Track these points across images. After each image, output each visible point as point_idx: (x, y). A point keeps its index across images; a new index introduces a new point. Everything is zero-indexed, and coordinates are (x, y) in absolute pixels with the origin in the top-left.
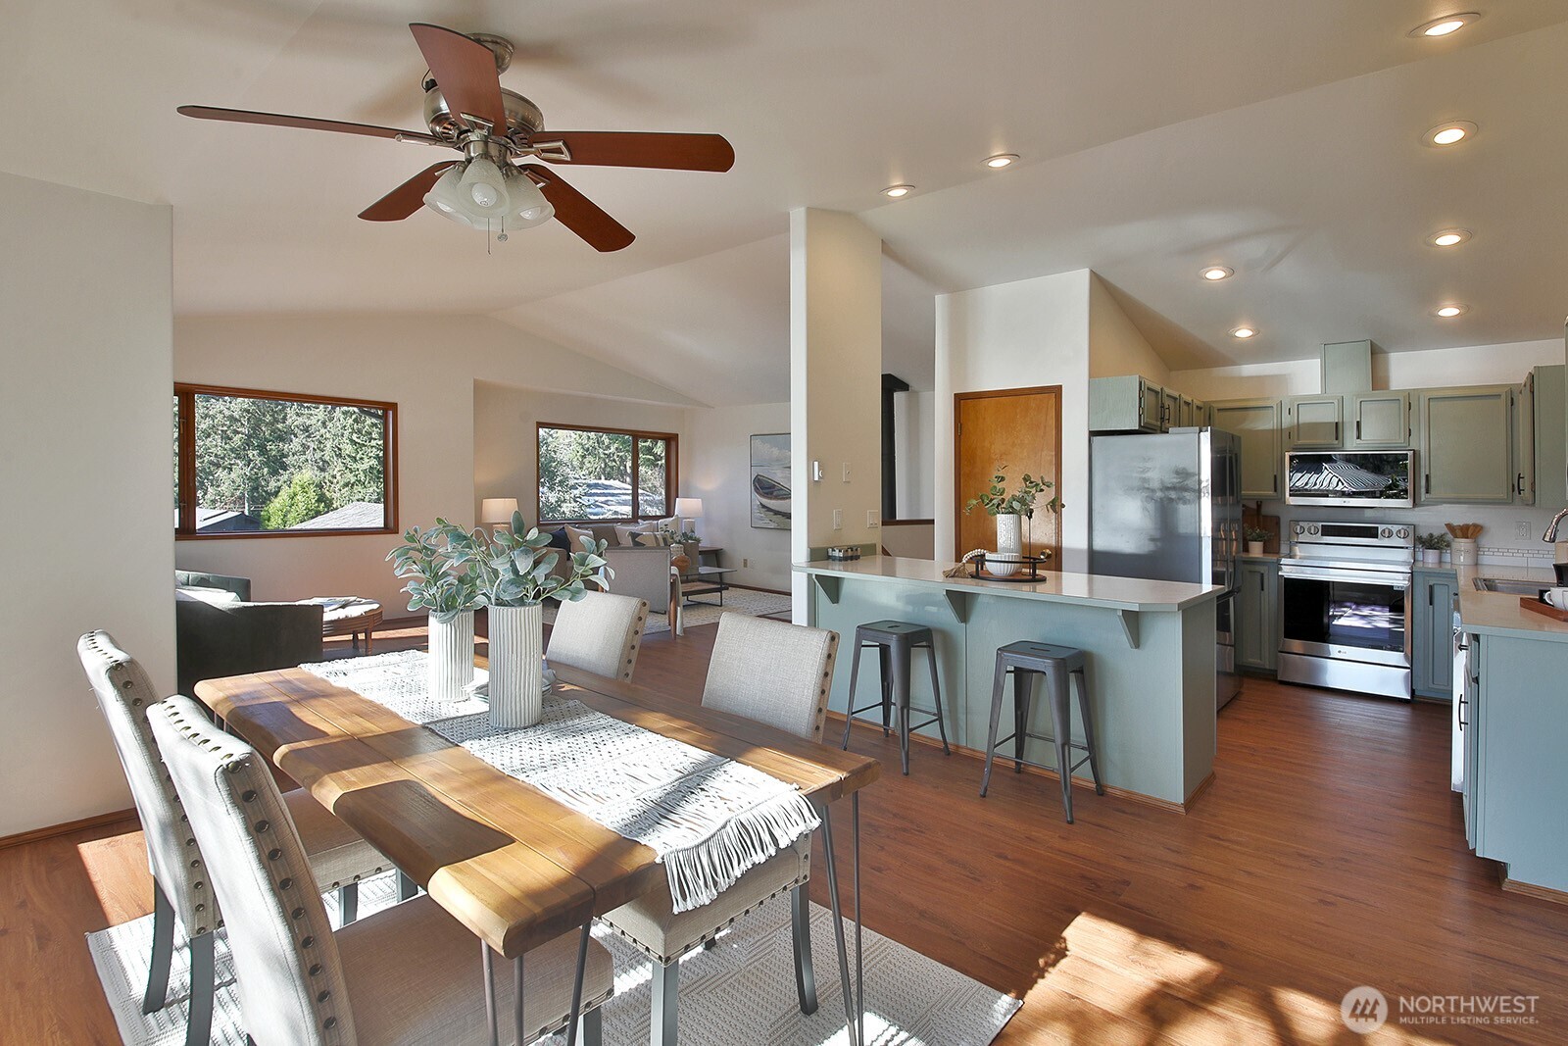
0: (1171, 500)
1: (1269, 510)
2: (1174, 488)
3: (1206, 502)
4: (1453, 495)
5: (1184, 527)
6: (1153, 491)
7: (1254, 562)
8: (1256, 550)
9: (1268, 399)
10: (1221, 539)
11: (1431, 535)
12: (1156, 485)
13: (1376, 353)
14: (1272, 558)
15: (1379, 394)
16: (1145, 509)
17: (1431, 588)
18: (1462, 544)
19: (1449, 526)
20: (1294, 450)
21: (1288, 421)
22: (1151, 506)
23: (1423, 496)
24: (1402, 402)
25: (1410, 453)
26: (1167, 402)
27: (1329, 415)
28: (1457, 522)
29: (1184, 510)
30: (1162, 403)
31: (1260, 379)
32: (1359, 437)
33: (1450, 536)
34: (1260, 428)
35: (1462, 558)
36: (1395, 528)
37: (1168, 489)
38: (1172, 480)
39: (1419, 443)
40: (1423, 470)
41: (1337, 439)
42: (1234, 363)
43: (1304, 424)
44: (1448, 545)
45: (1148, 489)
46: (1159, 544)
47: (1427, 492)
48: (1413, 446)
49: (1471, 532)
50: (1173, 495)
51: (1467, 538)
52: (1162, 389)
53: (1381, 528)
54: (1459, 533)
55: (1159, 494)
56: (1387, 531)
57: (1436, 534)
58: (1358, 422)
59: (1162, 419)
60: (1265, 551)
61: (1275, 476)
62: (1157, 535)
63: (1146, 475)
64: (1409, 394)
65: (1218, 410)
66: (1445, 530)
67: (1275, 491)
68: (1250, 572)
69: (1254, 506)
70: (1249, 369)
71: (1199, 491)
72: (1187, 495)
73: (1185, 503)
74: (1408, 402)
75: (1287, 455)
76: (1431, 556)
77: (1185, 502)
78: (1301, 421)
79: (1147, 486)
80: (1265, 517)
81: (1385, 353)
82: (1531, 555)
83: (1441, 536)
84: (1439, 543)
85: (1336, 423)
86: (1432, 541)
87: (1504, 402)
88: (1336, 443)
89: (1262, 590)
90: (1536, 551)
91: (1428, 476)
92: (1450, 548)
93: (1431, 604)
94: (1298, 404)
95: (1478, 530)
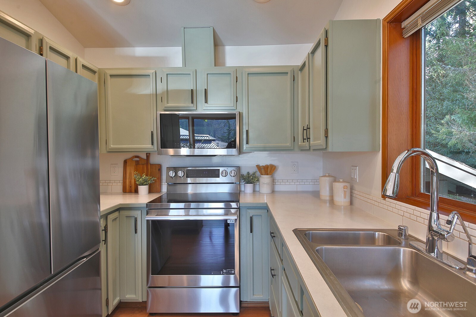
4: (262, 145)
7: (128, 208)
8: (143, 191)
11: (248, 173)
13: (217, 44)
15: (218, 70)
17: (251, 218)
18: (265, 179)
19: (258, 166)
20: (165, 111)
21: (161, 88)
23: (245, 146)
24: (232, 75)
25: (237, 113)
27: (187, 85)
28: (262, 163)
31: (147, 59)
32: (206, 102)
33: (258, 173)
34: (140, 93)
35: (265, 189)
36: (229, 170)
39: (242, 108)
40: (244, 127)
42: (129, 45)
43: (171, 90)
44: (258, 180)
47: (247, 143)
48: (239, 109)
49: (269, 170)
51: (268, 175)
53: (221, 169)
54: (263, 171)
56: (224, 172)
57: (251, 172)
58: (206, 90)
61: (152, 132)
64: (236, 69)
65: (111, 76)
66: (256, 169)
67: (152, 144)
68: (127, 217)
69: (145, 157)
74: (236, 76)
75: (159, 114)
76: (249, 188)
78: (169, 88)
80: (152, 165)
81: (223, 45)
82: (299, 183)
83: (254, 174)
84: (252, 179)
85: (192, 90)
86: (249, 177)
87: (289, 77)
88: (191, 105)
89: (136, 232)
90: (301, 181)
91: (247, 131)
92: (259, 182)
93: (251, 232)
94: (167, 74)
95: (273, 169)
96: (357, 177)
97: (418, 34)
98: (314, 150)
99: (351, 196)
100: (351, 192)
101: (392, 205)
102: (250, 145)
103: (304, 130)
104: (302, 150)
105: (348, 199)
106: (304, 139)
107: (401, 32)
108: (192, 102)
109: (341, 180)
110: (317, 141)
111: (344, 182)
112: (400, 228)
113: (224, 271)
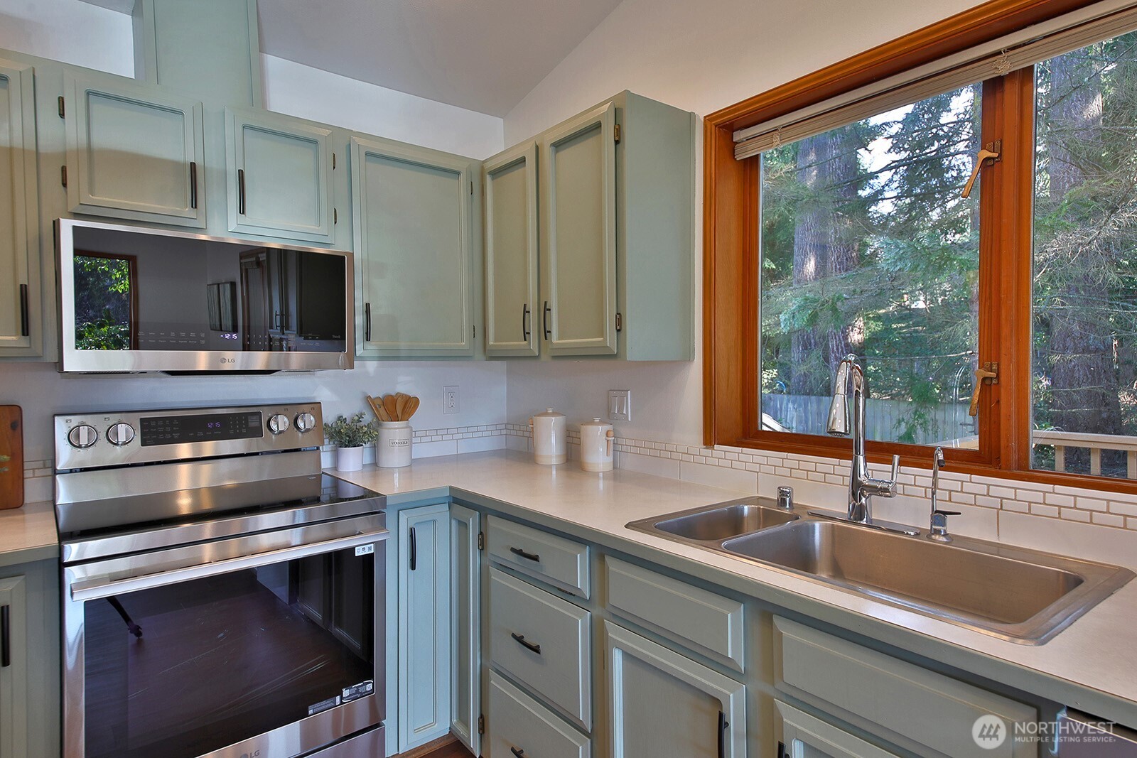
11: (340, 418)
15: (275, 121)
17: (412, 531)
18: (396, 431)
23: (360, 347)
32: (241, 210)
40: (358, 294)
41: (193, 207)
47: (368, 337)
51: (398, 419)
54: (383, 411)
58: (241, 174)
61: (24, 287)
64: (331, 135)
67: (25, 331)
74: (332, 152)
76: (352, 458)
78: (97, 142)
81: (262, 50)
82: (460, 436)
85: (193, 165)
90: (466, 430)
91: (368, 306)
93: (412, 568)
94: (89, 93)
96: (627, 411)
101: (729, 455)
102: (374, 343)
103: (525, 312)
105: (611, 458)
106: (525, 333)
108: (194, 204)
109: (597, 420)
111: (602, 422)
112: (783, 491)
113: (346, 693)
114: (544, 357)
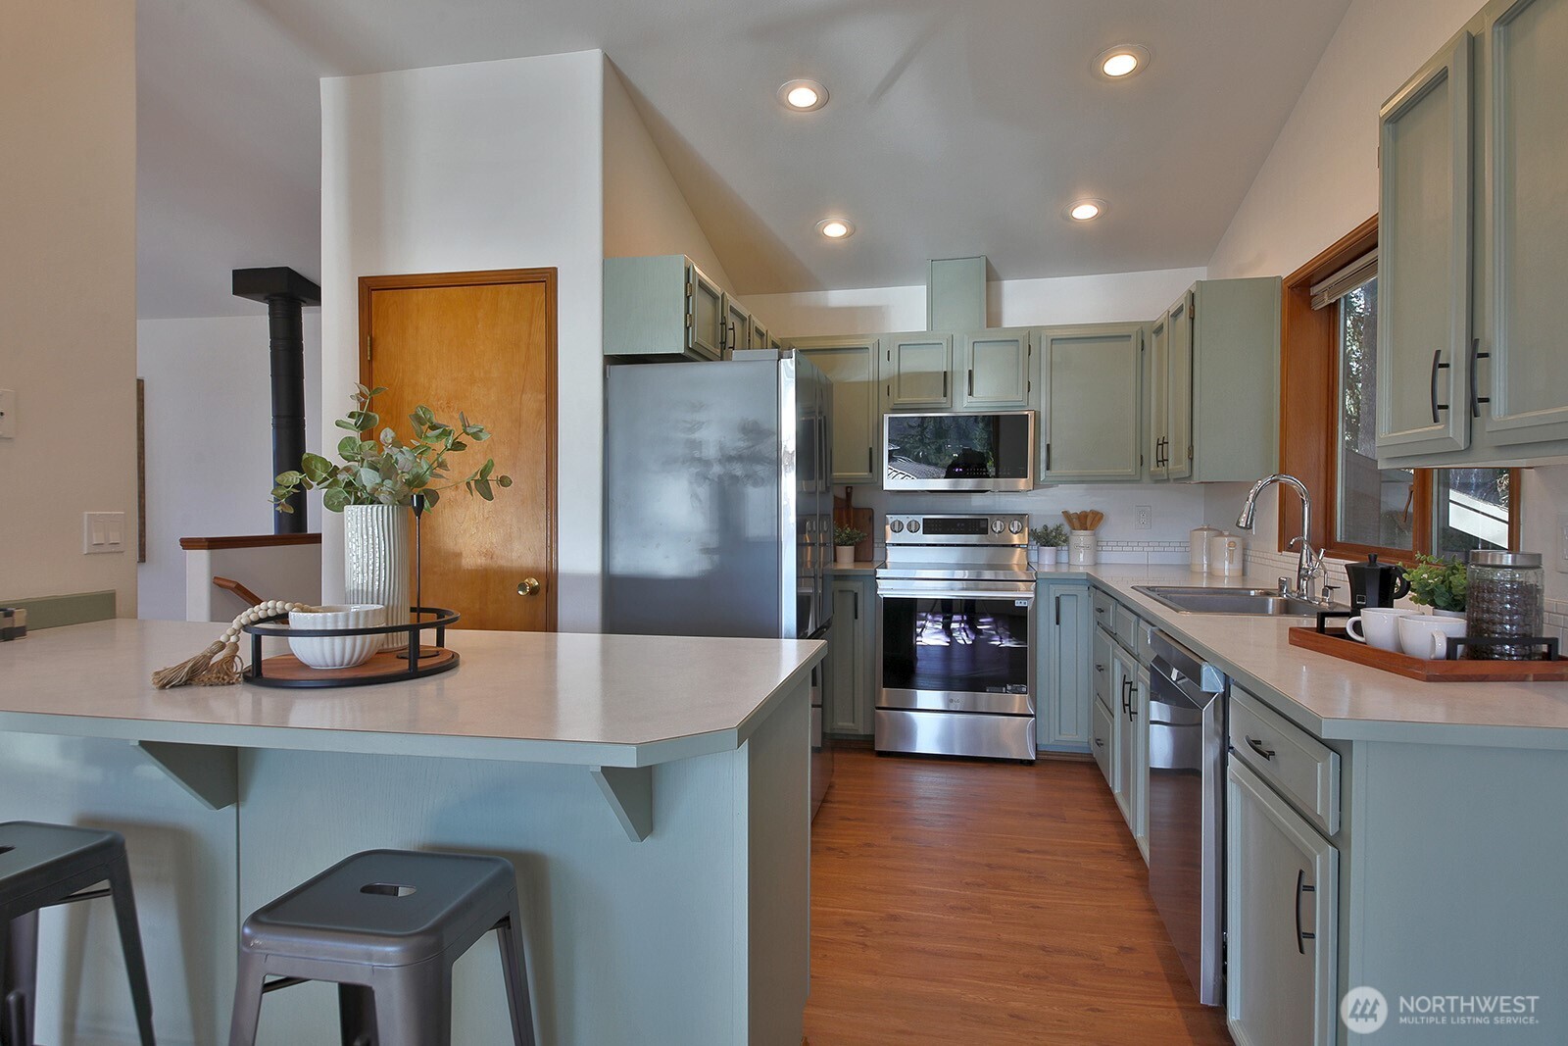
0: (735, 479)
1: (860, 500)
2: (740, 458)
3: (789, 482)
5: (755, 528)
6: (707, 463)
7: (843, 577)
8: (846, 557)
9: (862, 336)
10: (806, 544)
11: (1046, 528)
12: (711, 452)
13: (992, 277)
14: (864, 569)
15: (993, 334)
16: (694, 496)
17: (1058, 599)
18: (1081, 538)
19: (1066, 513)
20: (895, 411)
21: (887, 369)
22: (703, 491)
23: (1043, 474)
24: (1021, 343)
25: (1031, 414)
26: (731, 320)
27: (931, 362)
28: (1075, 508)
29: (754, 495)
30: (723, 317)
31: (851, 312)
32: (971, 394)
33: (1066, 528)
34: (853, 380)
35: (1081, 556)
36: (1009, 520)
37: (730, 459)
38: (737, 443)
39: (1038, 403)
40: (1043, 437)
41: (945, 396)
43: (906, 374)
44: (1066, 541)
45: (699, 460)
46: (716, 558)
47: (1048, 468)
48: (1033, 404)
49: (1087, 521)
50: (738, 470)
51: (1086, 529)
52: (723, 295)
53: (991, 519)
54: (1076, 523)
55: (717, 469)
57: (1051, 526)
58: (970, 371)
59: (723, 343)
60: (856, 560)
61: (871, 449)
62: (713, 541)
63: (697, 436)
64: (1028, 332)
65: (800, 351)
66: (1062, 520)
67: (871, 471)
68: (841, 591)
69: (845, 494)
70: (839, 297)
71: (778, 462)
72: (759, 468)
73: (756, 484)
74: (1027, 344)
75: (886, 417)
76: (1047, 555)
77: (758, 482)
78: (903, 370)
79: (697, 454)
80: (857, 510)
81: (999, 279)
82: (1151, 549)
83: (1058, 529)
84: (1055, 537)
85: (944, 372)
86: (1047, 535)
87: (1132, 345)
88: (944, 400)
89: (856, 618)
90: (1157, 544)
91: (1048, 446)
92: (1068, 545)
93: (1058, 623)
94: (899, 345)
95: (1097, 518)
97: (1333, 308)
98: (1176, 480)
99: (1244, 561)
100: (1244, 555)
102: (1054, 471)
103: (1158, 444)
104: (1157, 482)
105: (1237, 565)
106: (1158, 461)
107: (1308, 300)
109: (1226, 533)
110: (1176, 465)
111: (1230, 535)
113: (1009, 687)
114: (1172, 481)
